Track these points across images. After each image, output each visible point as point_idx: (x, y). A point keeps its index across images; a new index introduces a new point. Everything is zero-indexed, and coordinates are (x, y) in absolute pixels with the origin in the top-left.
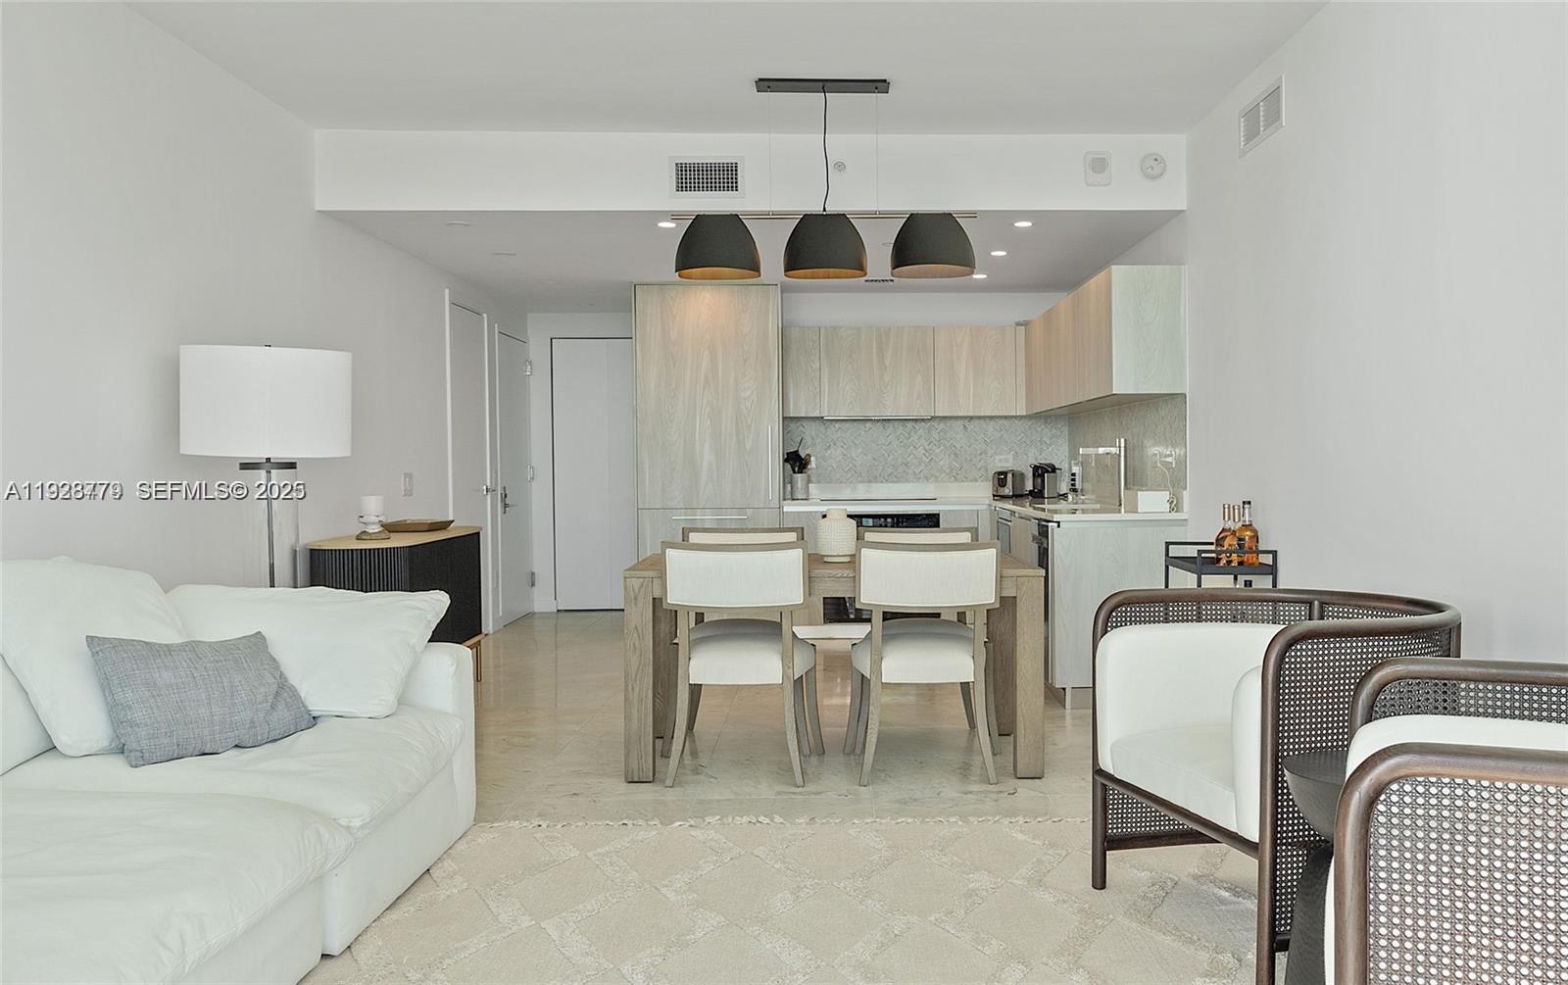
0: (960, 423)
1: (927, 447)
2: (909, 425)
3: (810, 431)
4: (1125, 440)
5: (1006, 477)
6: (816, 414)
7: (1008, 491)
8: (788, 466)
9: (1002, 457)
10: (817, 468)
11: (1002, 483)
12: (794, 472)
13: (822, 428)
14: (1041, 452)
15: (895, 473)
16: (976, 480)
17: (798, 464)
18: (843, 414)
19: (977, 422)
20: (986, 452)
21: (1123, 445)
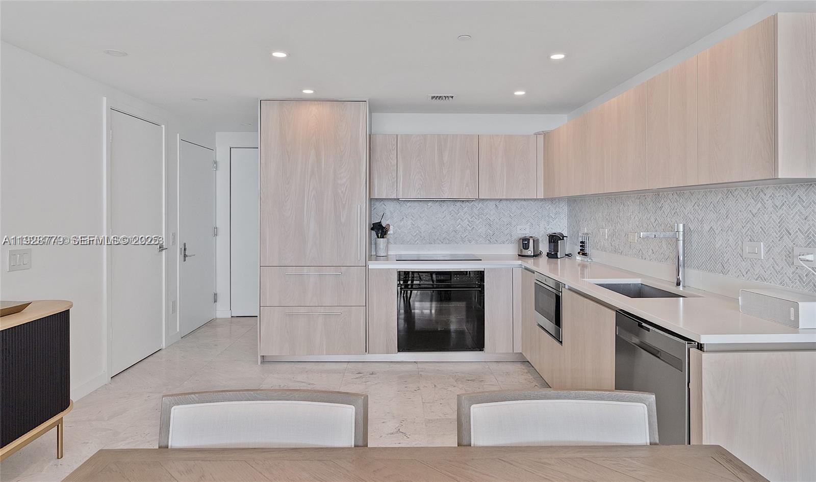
0: (493, 203)
1: (470, 220)
2: (458, 204)
3: (390, 207)
4: (684, 226)
5: (529, 242)
6: (394, 196)
7: (530, 252)
8: (374, 233)
9: (522, 227)
10: (394, 233)
11: (526, 247)
12: (378, 238)
13: (398, 206)
14: (548, 223)
15: (448, 237)
16: (504, 243)
17: (380, 231)
18: (413, 195)
19: (504, 202)
20: (510, 224)
21: (681, 229)
